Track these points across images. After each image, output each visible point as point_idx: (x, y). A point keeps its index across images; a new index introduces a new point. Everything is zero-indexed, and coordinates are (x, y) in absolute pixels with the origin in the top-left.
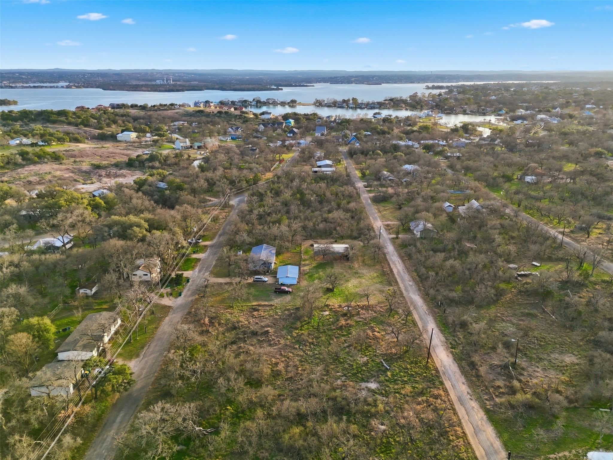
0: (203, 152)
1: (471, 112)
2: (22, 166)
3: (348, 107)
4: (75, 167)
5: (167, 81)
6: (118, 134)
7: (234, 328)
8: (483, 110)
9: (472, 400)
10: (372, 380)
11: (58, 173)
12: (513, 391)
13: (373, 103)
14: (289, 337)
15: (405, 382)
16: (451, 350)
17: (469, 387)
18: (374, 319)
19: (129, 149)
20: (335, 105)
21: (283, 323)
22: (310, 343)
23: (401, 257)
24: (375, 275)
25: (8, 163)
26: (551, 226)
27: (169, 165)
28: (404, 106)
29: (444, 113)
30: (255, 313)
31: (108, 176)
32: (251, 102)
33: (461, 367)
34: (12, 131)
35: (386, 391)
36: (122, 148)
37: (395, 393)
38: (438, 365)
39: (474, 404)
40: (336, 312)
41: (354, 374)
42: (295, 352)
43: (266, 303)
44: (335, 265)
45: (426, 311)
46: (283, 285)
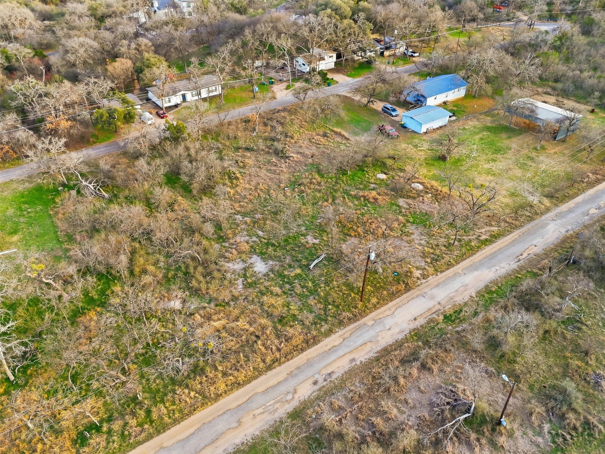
9: (315, 384)
10: (271, 263)
15: (291, 292)
16: (440, 318)
17: (349, 371)
18: (422, 216)
24: (557, 173)
35: (256, 282)
43: (347, 135)
44: (521, 137)
45: (525, 255)
46: (404, 127)
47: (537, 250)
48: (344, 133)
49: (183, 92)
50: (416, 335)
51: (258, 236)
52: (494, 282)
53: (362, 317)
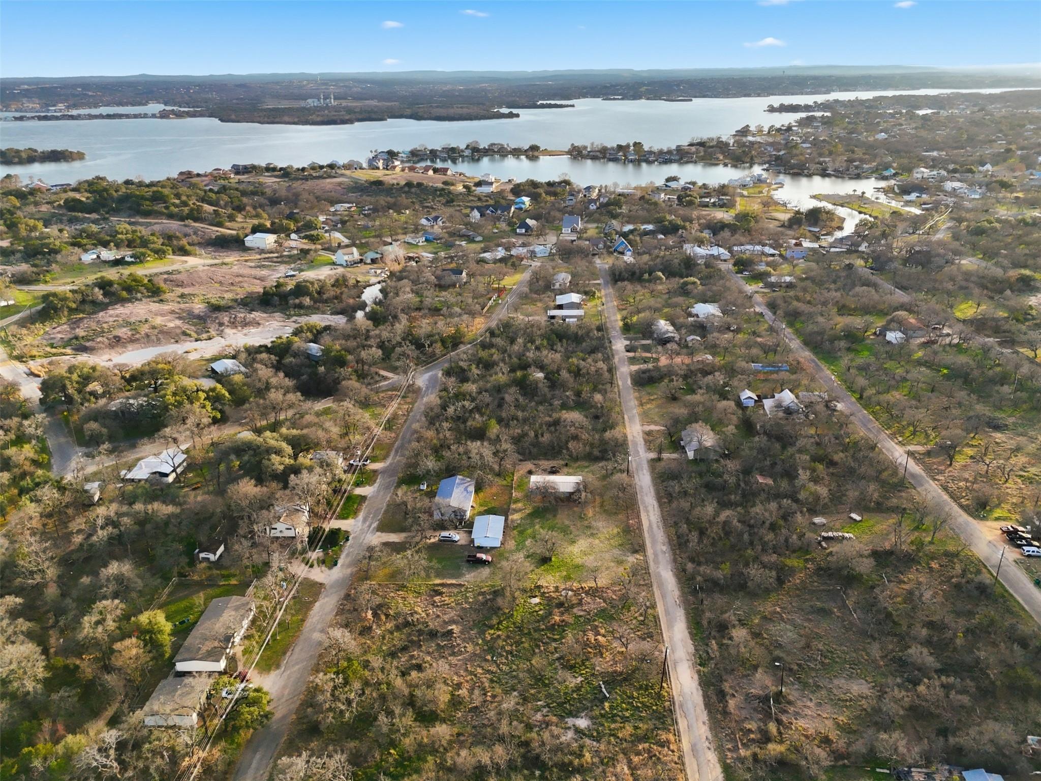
0: (379, 271)
1: (835, 171)
2: (104, 307)
3: (626, 161)
4: (182, 306)
5: (325, 99)
6: (247, 236)
7: (407, 624)
8: (857, 167)
9: (709, 749)
10: (583, 714)
11: (159, 321)
12: (766, 738)
13: (669, 152)
14: (480, 642)
15: (625, 720)
16: (699, 667)
17: (711, 729)
18: (602, 613)
19: (264, 266)
20: (603, 155)
21: (474, 616)
22: (507, 652)
23: (659, 499)
24: (616, 531)
25: (83, 302)
26: (900, 439)
27: (326, 301)
28: (721, 158)
29: (789, 174)
30: (437, 599)
31: (233, 324)
32: (462, 151)
33: (706, 697)
34: (84, 235)
35: (598, 733)
36: (253, 264)
37: (611, 735)
38: (675, 693)
39: (712, 757)
40: (550, 599)
41: (560, 705)
42: (486, 666)
43: (454, 581)
44: (560, 512)
45: (677, 600)
47: (677, 593)
48: (449, 581)
50: (704, 685)
51: (544, 706)
52: (689, 627)
53: (673, 699)
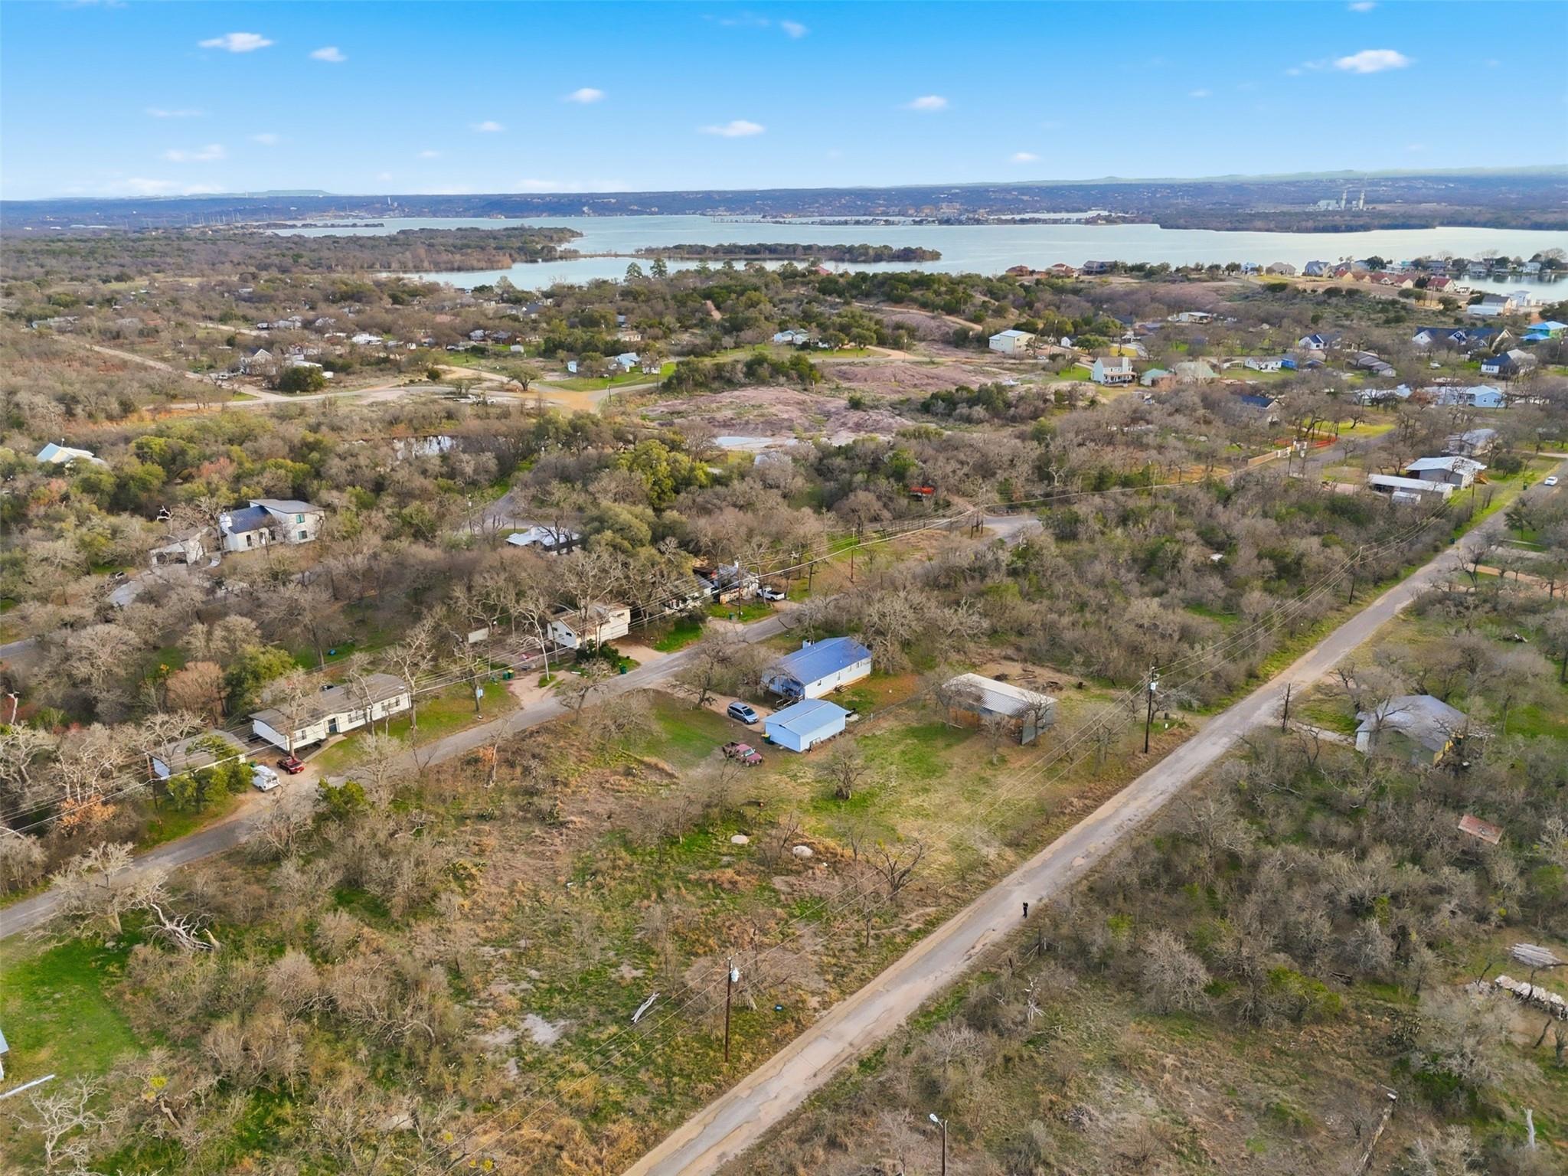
2: (734, 386)
5: (1349, 201)
6: (1000, 332)
10: (562, 1023)
11: (776, 409)
14: (586, 854)
15: (609, 1068)
16: (853, 1066)
18: (812, 901)
24: (1026, 803)
25: (717, 377)
30: (617, 779)
31: (857, 426)
35: (539, 1059)
36: (971, 368)
37: (551, 1075)
38: (750, 1080)
44: (968, 743)
45: (979, 947)
46: (769, 742)
47: (997, 936)
48: (662, 764)
49: (331, 717)
50: (818, 1099)
51: (530, 980)
52: (934, 998)
53: (731, 1086)
